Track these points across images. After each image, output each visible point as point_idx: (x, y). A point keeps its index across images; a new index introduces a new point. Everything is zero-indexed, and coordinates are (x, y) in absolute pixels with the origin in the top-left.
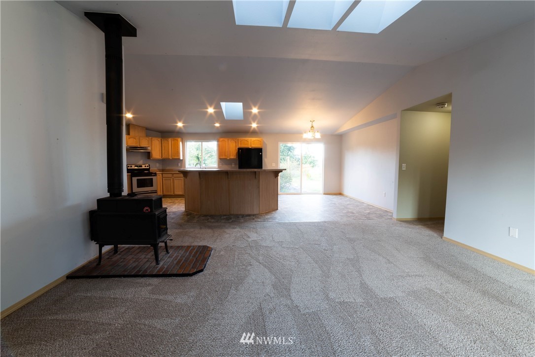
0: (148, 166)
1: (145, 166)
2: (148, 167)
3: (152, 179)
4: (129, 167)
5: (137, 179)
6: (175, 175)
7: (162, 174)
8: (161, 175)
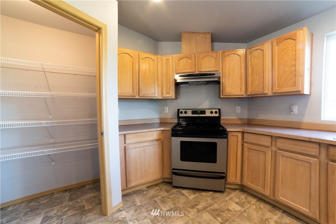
0: (216, 112)
1: (212, 113)
2: (217, 115)
3: (215, 144)
4: (182, 112)
5: (182, 143)
6: (280, 144)
7: (243, 133)
8: (240, 135)
